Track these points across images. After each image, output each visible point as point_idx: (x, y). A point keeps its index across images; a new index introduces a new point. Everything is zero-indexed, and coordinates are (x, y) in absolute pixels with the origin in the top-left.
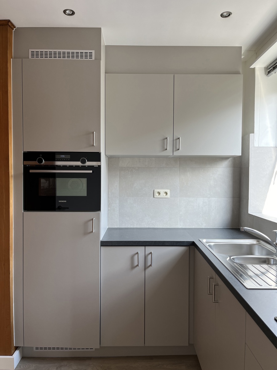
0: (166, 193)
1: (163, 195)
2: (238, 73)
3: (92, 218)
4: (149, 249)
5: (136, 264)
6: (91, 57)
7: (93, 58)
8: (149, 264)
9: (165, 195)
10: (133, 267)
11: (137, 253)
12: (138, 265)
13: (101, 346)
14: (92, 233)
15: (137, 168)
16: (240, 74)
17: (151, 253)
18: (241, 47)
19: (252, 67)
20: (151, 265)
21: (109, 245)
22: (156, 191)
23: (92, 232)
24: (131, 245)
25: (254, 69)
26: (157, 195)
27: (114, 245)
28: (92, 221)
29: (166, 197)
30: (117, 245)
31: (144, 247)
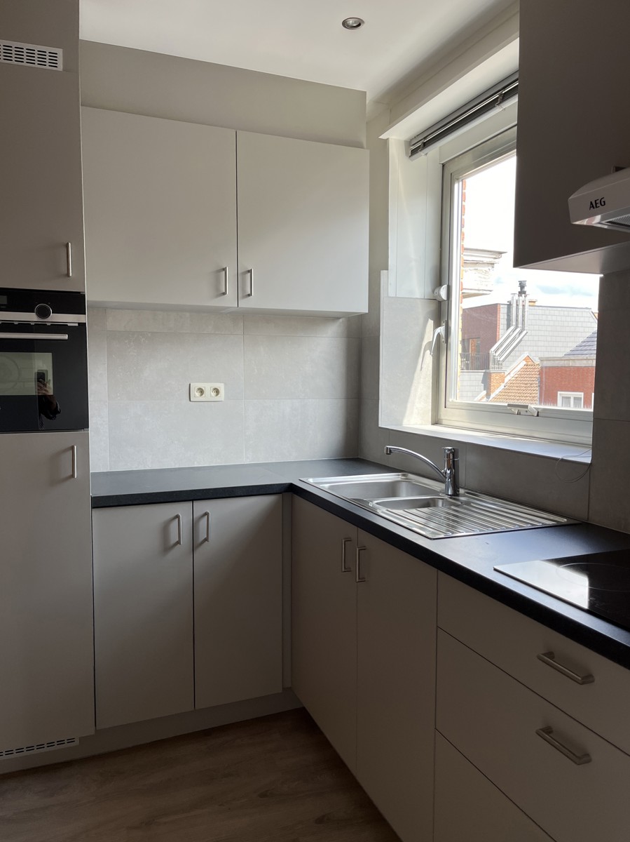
0: (217, 391)
1: (210, 394)
2: (358, 145)
3: (71, 445)
4: (201, 507)
5: (174, 539)
6: (54, 63)
7: (60, 67)
8: (202, 536)
9: (213, 394)
10: (167, 547)
11: (177, 517)
12: (178, 543)
13: (98, 728)
14: (73, 479)
15: (149, 335)
16: (362, 147)
17: (206, 514)
18: (365, 93)
19: (383, 137)
20: (206, 540)
21: (111, 505)
22: (195, 386)
23: (73, 476)
24: (162, 501)
25: (386, 141)
26: (198, 394)
27: (125, 504)
28: (71, 452)
29: (217, 398)
30: (130, 503)
31: (190, 504)
